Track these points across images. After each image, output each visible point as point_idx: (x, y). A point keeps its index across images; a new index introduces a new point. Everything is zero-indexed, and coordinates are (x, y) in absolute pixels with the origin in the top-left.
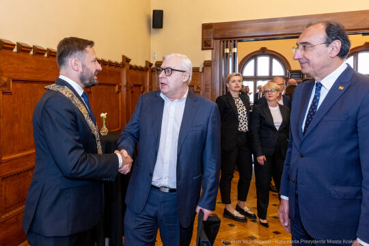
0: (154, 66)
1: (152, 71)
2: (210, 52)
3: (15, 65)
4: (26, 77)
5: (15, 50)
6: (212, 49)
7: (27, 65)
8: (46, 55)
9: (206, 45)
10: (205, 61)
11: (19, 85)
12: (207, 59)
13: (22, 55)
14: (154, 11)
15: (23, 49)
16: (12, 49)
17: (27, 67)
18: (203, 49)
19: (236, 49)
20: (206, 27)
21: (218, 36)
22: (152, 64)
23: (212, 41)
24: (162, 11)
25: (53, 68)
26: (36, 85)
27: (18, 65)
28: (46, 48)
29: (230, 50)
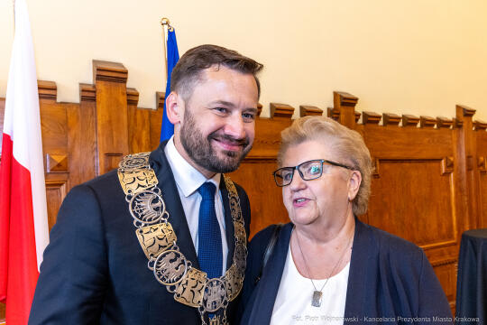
3: (383, 142)
4: (395, 155)
5: (381, 123)
7: (396, 140)
8: (419, 125)
11: (387, 166)
13: (389, 128)
15: (390, 121)
16: (378, 122)
17: (395, 144)
25: (429, 141)
26: (407, 165)
27: (385, 140)
28: (418, 116)
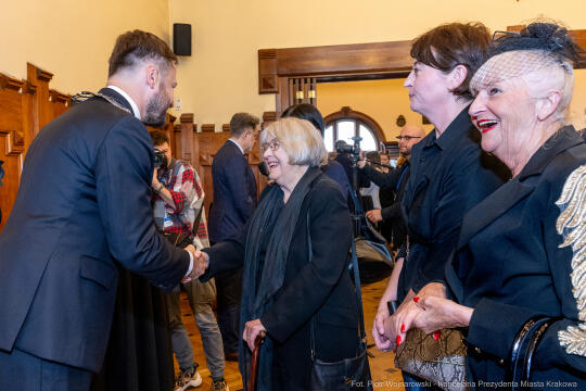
0: (177, 122)
1: (177, 130)
2: (273, 96)
6: (276, 92)
9: (266, 86)
10: (265, 113)
12: (267, 110)
14: (175, 25)
18: (261, 93)
19: (313, 92)
20: (265, 55)
21: (284, 70)
22: (175, 118)
23: (276, 77)
24: (189, 26)
29: (306, 94)
